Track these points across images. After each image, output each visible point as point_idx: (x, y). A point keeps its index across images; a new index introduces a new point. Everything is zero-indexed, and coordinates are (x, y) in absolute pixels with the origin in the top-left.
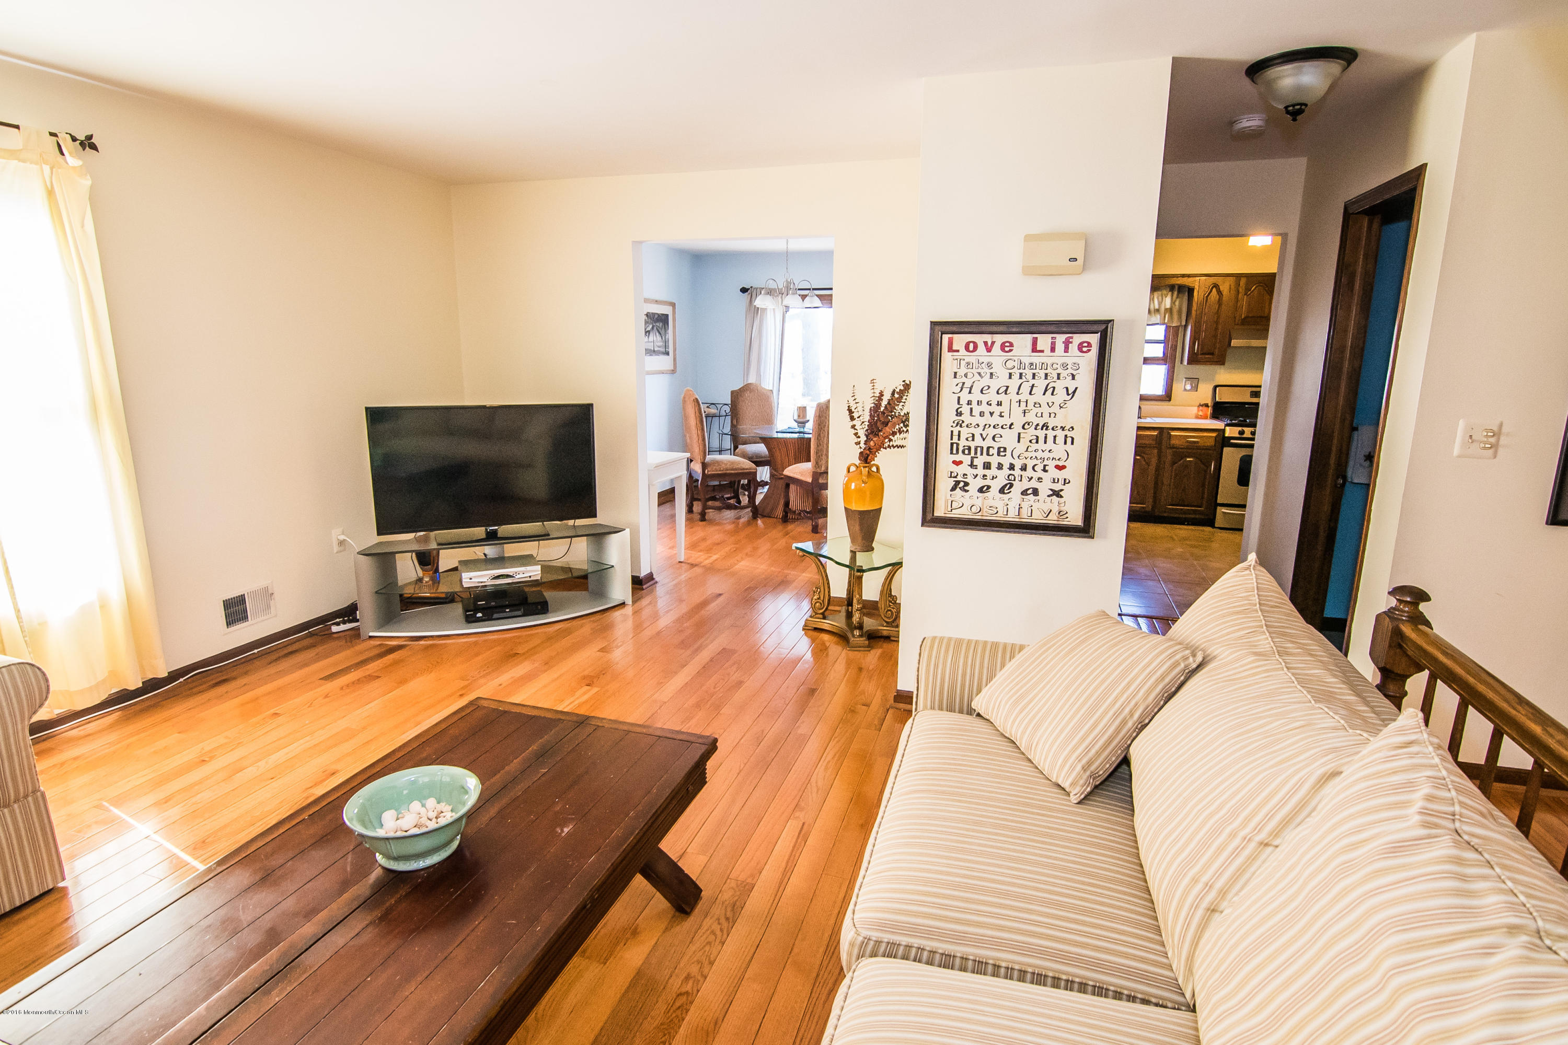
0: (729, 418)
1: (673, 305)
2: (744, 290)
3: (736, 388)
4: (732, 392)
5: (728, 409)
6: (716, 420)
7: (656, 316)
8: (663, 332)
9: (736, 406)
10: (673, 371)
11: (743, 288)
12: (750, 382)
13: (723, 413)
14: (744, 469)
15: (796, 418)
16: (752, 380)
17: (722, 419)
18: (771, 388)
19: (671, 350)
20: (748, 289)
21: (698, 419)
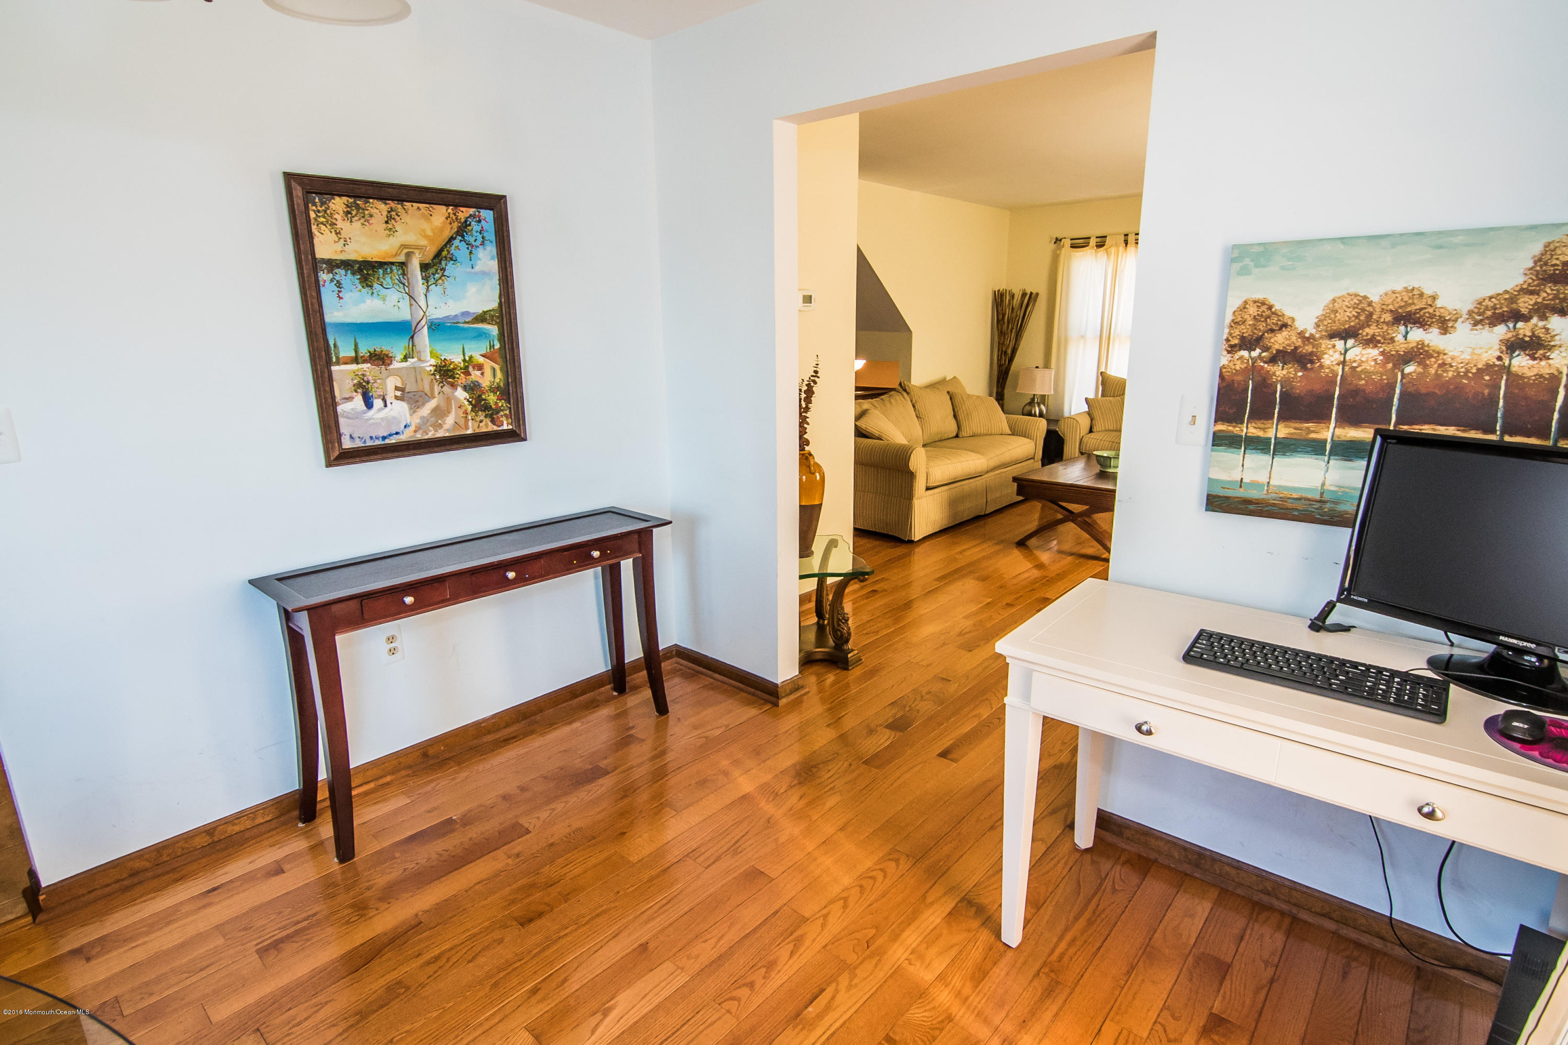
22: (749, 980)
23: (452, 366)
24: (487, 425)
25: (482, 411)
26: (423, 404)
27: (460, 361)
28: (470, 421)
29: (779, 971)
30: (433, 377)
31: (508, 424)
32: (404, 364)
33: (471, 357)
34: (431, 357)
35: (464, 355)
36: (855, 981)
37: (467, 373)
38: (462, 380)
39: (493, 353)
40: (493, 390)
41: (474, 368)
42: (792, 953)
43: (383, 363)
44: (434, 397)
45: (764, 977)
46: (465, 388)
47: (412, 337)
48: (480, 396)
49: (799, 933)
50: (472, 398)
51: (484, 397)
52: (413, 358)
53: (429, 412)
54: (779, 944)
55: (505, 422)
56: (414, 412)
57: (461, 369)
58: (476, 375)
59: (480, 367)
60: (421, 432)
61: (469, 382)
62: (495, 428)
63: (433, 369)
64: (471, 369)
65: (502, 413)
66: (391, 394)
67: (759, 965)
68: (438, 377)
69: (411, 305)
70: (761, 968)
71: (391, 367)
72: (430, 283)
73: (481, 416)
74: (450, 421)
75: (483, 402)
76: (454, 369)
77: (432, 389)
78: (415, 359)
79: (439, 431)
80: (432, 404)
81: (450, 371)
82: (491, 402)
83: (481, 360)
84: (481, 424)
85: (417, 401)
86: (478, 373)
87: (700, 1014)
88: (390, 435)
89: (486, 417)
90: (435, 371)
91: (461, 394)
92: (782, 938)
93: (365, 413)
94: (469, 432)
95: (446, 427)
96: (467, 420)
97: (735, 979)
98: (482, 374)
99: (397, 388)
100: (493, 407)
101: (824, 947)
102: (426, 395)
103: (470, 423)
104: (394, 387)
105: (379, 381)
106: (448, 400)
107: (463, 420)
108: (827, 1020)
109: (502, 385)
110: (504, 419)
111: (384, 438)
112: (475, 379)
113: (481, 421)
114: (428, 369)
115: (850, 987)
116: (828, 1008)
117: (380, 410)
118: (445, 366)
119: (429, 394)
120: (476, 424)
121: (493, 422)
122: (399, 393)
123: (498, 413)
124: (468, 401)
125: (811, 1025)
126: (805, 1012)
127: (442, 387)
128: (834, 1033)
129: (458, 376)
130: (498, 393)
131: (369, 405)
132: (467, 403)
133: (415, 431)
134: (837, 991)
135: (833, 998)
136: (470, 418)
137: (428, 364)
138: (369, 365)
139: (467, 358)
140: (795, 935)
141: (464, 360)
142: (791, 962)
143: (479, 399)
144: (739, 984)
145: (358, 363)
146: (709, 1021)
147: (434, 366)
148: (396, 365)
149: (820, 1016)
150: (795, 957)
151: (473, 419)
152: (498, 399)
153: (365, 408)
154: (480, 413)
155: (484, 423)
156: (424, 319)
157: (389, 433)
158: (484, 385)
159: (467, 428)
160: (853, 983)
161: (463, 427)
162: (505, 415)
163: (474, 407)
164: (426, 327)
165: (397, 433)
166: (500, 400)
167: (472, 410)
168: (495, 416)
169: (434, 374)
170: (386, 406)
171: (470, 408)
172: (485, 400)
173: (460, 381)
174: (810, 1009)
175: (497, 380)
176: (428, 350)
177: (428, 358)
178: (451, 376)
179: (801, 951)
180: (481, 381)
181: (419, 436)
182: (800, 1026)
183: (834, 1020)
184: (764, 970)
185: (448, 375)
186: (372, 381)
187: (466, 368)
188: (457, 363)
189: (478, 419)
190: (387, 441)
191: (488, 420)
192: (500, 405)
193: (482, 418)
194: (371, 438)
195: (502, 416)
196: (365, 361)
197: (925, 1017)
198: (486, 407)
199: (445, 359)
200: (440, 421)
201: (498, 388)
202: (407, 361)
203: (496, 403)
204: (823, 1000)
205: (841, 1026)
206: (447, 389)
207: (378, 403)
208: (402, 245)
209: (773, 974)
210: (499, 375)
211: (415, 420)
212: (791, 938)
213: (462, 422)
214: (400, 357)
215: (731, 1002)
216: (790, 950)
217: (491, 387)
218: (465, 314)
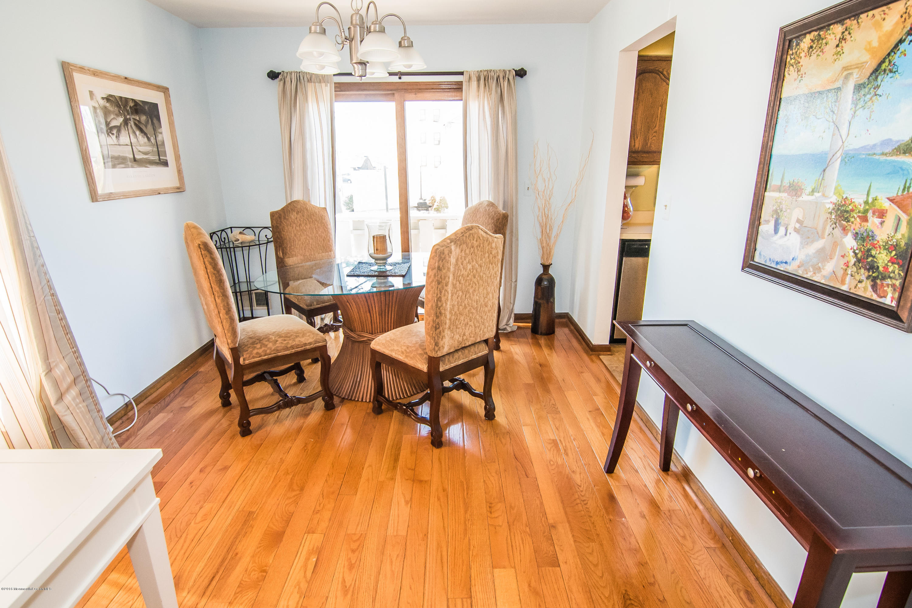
0: (271, 246)
1: (165, 90)
2: (273, 75)
3: (278, 207)
4: (273, 215)
5: (270, 235)
6: (255, 251)
7: (132, 104)
8: (149, 129)
9: (279, 232)
10: (180, 190)
11: (271, 72)
12: (295, 199)
13: (263, 239)
14: (305, 344)
15: (372, 251)
16: (297, 196)
17: (263, 248)
18: (323, 206)
19: (170, 157)
20: (279, 74)
21: (213, 279)
22: (357, 553)
23: (850, 207)
24: (865, 289)
25: (865, 269)
26: (813, 242)
27: (862, 201)
28: (849, 276)
29: (344, 567)
30: (829, 216)
31: (893, 298)
32: (810, 198)
33: (875, 199)
34: (834, 194)
35: (868, 195)
36: (296, 590)
37: (865, 219)
38: (856, 225)
39: (904, 199)
40: (889, 248)
41: (874, 213)
42: (344, 581)
43: (796, 194)
44: (823, 238)
45: (350, 559)
46: (856, 235)
47: (824, 171)
48: (869, 250)
49: (349, 596)
50: (860, 250)
51: (873, 252)
52: (818, 192)
53: (814, 251)
54: (355, 581)
55: (890, 295)
56: (803, 248)
57: (859, 212)
58: (873, 222)
59: (882, 214)
60: (802, 268)
61: (862, 230)
62: (875, 297)
63: (831, 206)
64: (870, 214)
65: (889, 281)
66: (793, 224)
67: (358, 562)
68: (833, 217)
69: (833, 135)
70: (356, 561)
71: (800, 199)
72: (858, 107)
73: (863, 274)
74: (829, 267)
75: (870, 259)
76: (852, 210)
77: (824, 229)
78: (820, 194)
79: (817, 275)
80: (819, 244)
81: (847, 212)
82: (880, 261)
83: (886, 205)
84: (859, 285)
85: (809, 238)
86: (877, 221)
87: (367, 526)
88: (782, 262)
89: (868, 278)
90: (834, 209)
91: (849, 242)
92: (357, 585)
93: (772, 237)
94: (845, 288)
95: (824, 272)
96: (845, 274)
97: (364, 548)
98: (882, 223)
99: (798, 221)
100: (881, 269)
101: (327, 598)
102: (818, 233)
103: (848, 278)
104: (796, 219)
105: (788, 211)
106: (835, 244)
107: (842, 272)
108: (303, 559)
109: (903, 244)
110: (889, 290)
111: (777, 263)
112: (872, 228)
113: (860, 282)
114: (828, 206)
115: (298, 583)
116: (305, 566)
117: (781, 237)
118: (844, 205)
119: (820, 233)
120: (854, 283)
121: (874, 287)
122: (798, 225)
123: (884, 278)
124: (854, 252)
125: (310, 554)
126: (316, 557)
127: (833, 229)
128: (296, 556)
129: (852, 220)
130: (894, 253)
131: (776, 231)
132: (852, 254)
133: (799, 267)
134: (305, 576)
135: (305, 572)
136: (849, 272)
137: (829, 201)
138: (786, 194)
139: (870, 200)
140: (350, 593)
141: (866, 203)
142: (341, 576)
143: (868, 253)
144: (360, 547)
145: (780, 192)
146: (360, 525)
147: (834, 204)
148: (805, 198)
149: (307, 559)
150: (341, 580)
151: (852, 276)
152: (892, 261)
153: (773, 232)
154: (862, 270)
155: (863, 284)
156: (841, 151)
157: (781, 260)
158: (878, 238)
159: (843, 282)
160: (298, 587)
161: (840, 279)
162: (894, 286)
163: (859, 261)
164: (839, 160)
165: (786, 263)
166: (893, 263)
167: (854, 265)
168: (878, 281)
169: (831, 213)
170: (786, 235)
171: (853, 260)
172: (874, 257)
173: (853, 226)
174: (315, 559)
175: (899, 236)
176: (834, 185)
177: (832, 194)
178: (847, 218)
179: (340, 585)
180: (877, 232)
181: (800, 272)
182: (315, 549)
183: (299, 563)
184: (353, 562)
185: (843, 216)
186: (784, 210)
187: (866, 211)
188: (857, 204)
189: (858, 277)
190: (778, 267)
191: (868, 284)
192: (890, 269)
193: (863, 278)
194: (770, 259)
195: (888, 285)
196: (784, 191)
197: (247, 595)
198: (872, 267)
199: (846, 198)
200: (820, 265)
201: (895, 247)
202: (813, 195)
203: (887, 265)
204: (311, 567)
205: (294, 561)
206: (838, 231)
207: (782, 230)
208: (844, 68)
209: (347, 564)
210: (904, 229)
211: (801, 256)
212: (351, 589)
213: (840, 273)
214: (809, 190)
215: (357, 538)
216: (346, 582)
217: (887, 243)
218: (887, 142)
